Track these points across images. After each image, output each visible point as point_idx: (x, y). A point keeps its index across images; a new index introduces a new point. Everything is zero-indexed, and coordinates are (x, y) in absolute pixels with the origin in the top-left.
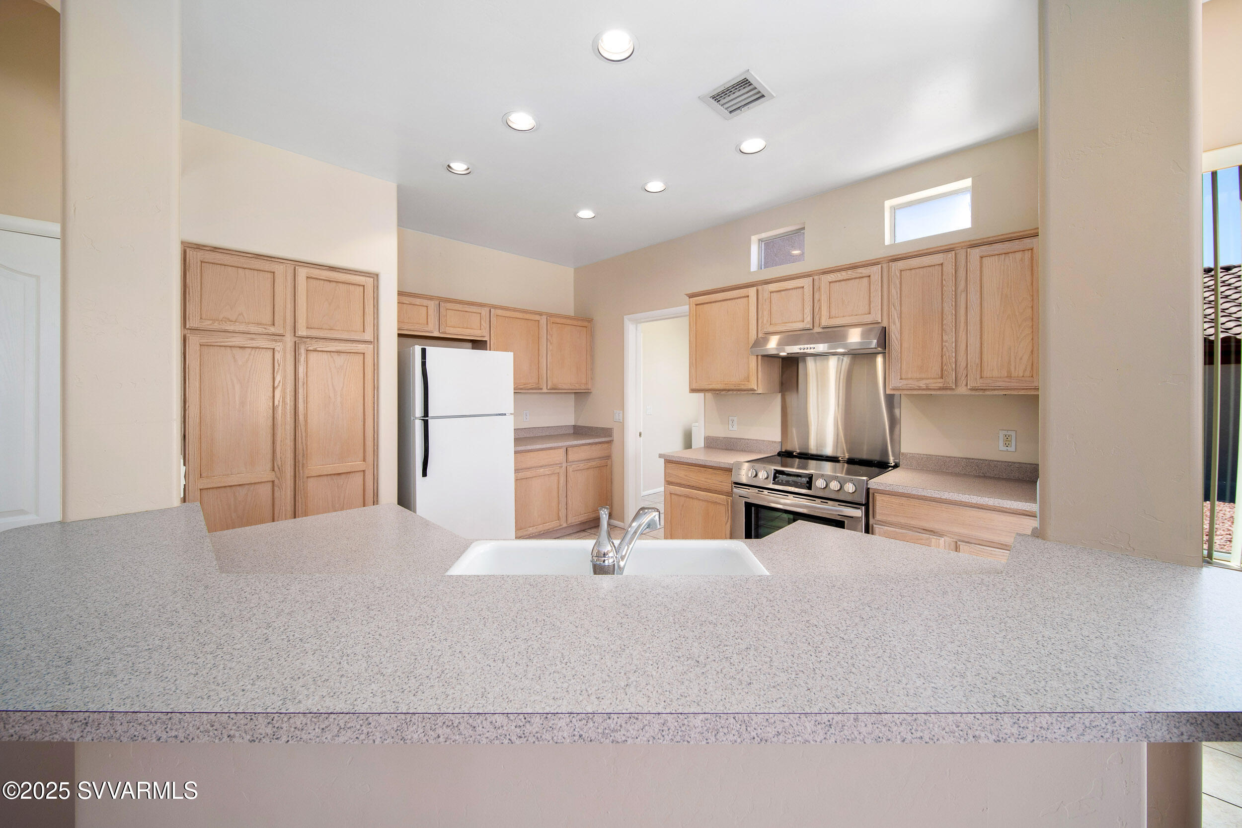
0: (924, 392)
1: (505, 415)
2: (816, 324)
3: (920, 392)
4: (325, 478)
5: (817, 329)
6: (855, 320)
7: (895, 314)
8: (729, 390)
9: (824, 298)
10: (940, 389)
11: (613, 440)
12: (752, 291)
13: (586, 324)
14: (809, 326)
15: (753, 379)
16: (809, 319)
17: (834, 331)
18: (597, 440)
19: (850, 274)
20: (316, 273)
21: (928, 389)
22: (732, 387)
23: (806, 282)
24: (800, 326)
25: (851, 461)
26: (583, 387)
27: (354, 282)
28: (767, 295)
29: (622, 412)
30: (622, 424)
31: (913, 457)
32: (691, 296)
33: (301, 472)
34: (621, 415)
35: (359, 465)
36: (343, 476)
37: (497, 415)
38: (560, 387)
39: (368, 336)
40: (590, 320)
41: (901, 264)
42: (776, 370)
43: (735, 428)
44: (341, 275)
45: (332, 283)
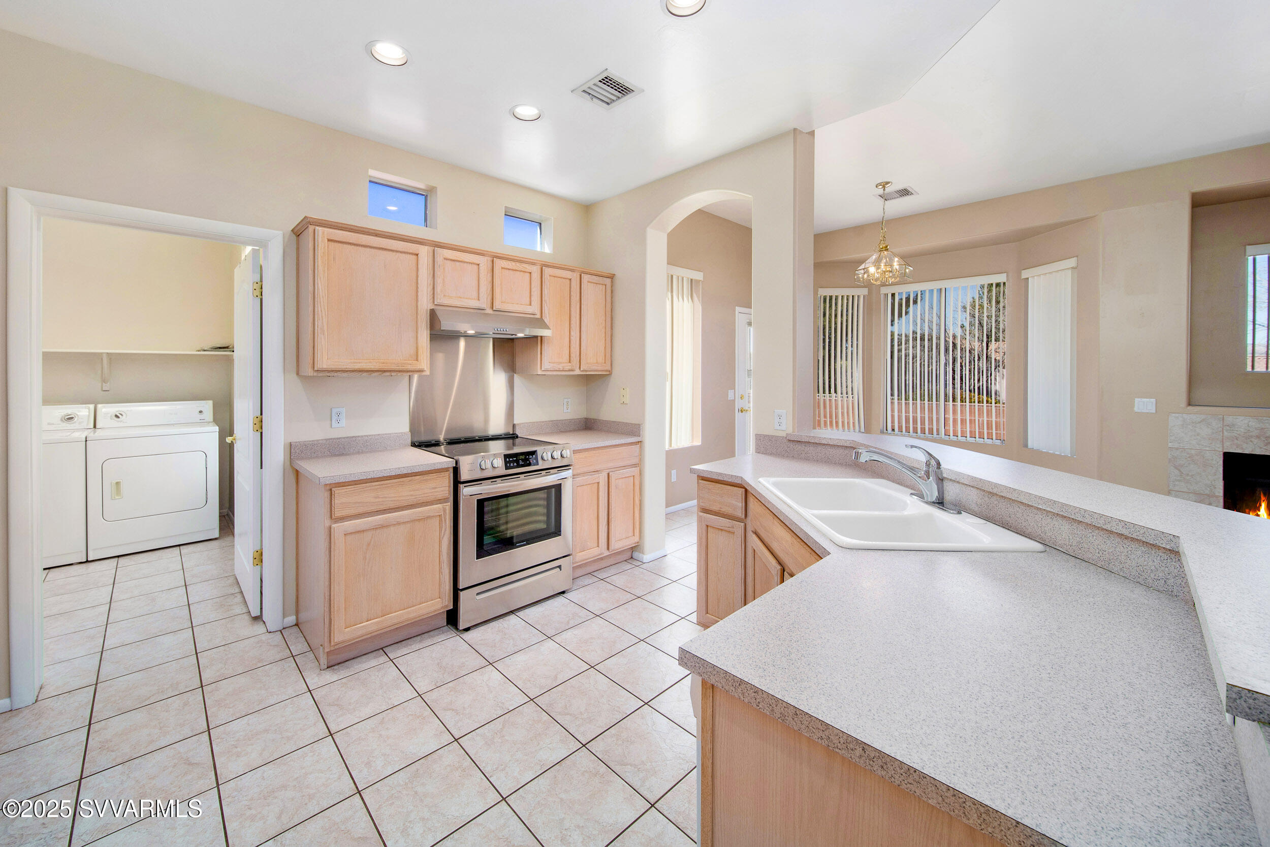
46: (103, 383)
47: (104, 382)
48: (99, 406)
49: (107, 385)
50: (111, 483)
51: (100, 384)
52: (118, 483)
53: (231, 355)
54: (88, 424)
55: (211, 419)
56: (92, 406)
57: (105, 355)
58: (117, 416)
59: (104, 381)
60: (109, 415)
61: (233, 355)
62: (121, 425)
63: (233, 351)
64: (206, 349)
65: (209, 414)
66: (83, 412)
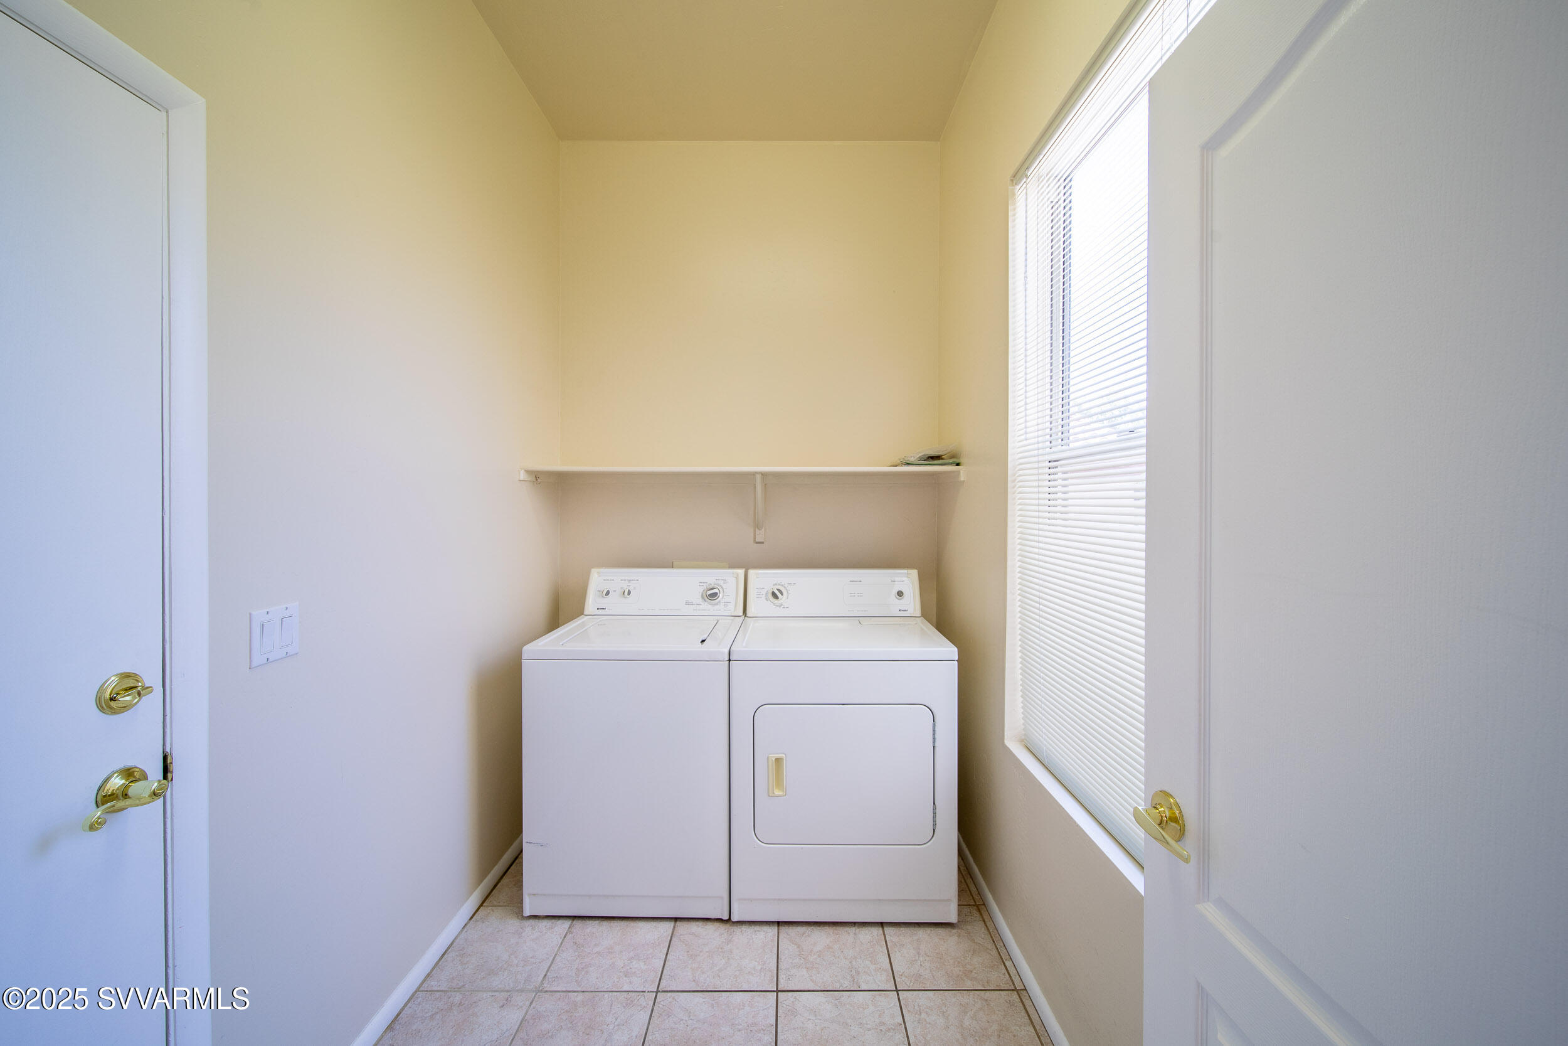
46: (756, 529)
47: (758, 528)
48: (751, 572)
49: (761, 532)
50: (768, 758)
51: (752, 530)
52: (778, 761)
53: (954, 472)
54: (735, 610)
55: (918, 613)
56: (741, 572)
57: (758, 477)
58: (774, 595)
59: (757, 526)
60: (764, 592)
61: (959, 472)
62: (780, 612)
63: (958, 465)
64: (912, 460)
65: (912, 603)
66: (729, 580)
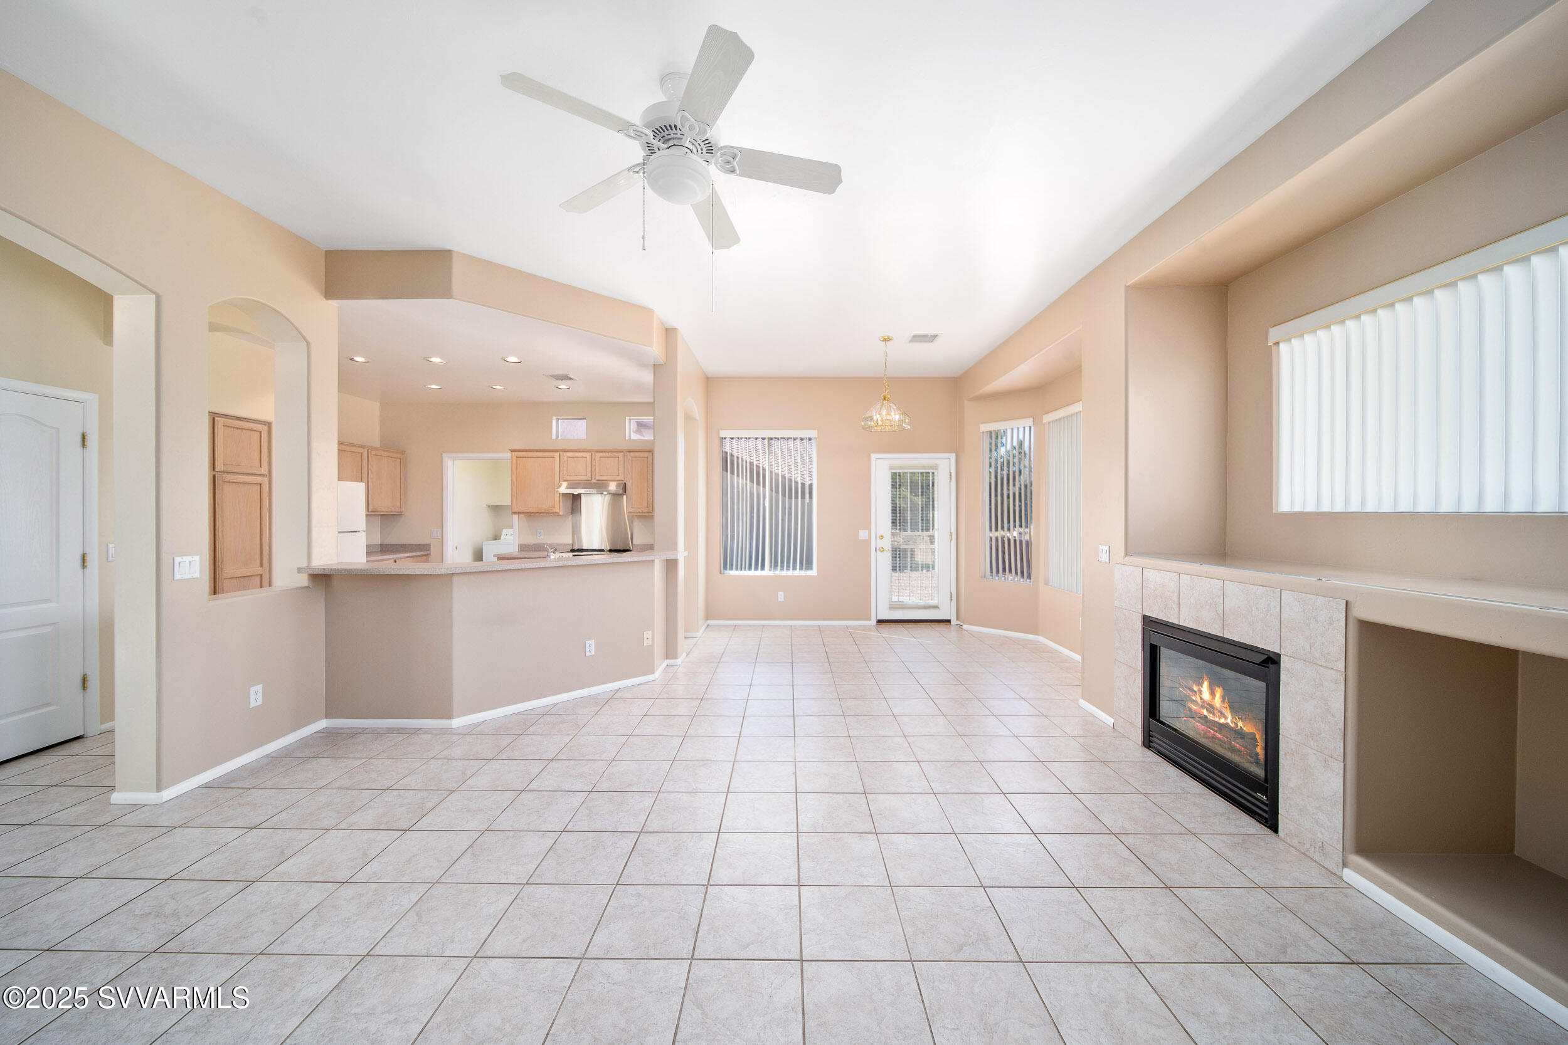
0: (641, 514)
1: (359, 532)
2: (593, 478)
3: (639, 514)
4: (235, 580)
5: (595, 481)
6: (612, 478)
7: (630, 477)
8: (541, 513)
9: (597, 464)
10: (647, 513)
11: (430, 554)
12: (557, 455)
13: (399, 456)
14: (590, 479)
15: (557, 506)
16: (589, 474)
17: (603, 483)
18: (418, 554)
19: (610, 454)
20: (229, 422)
21: (642, 513)
22: (543, 511)
23: (588, 455)
24: (585, 478)
25: (611, 551)
26: (398, 510)
27: (254, 429)
28: (565, 458)
29: (440, 530)
30: (441, 542)
31: (638, 545)
32: (512, 451)
33: (220, 574)
34: (439, 533)
35: (259, 570)
36: (247, 578)
37: (349, 532)
38: (379, 510)
39: (265, 470)
40: (403, 453)
41: (632, 454)
42: (569, 502)
43: (542, 537)
44: (246, 423)
45: (239, 430)
